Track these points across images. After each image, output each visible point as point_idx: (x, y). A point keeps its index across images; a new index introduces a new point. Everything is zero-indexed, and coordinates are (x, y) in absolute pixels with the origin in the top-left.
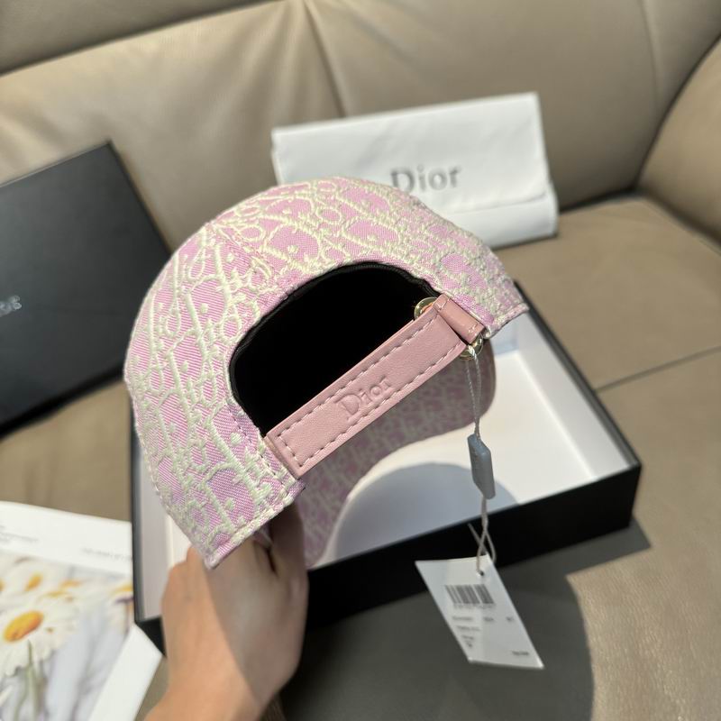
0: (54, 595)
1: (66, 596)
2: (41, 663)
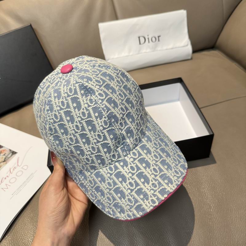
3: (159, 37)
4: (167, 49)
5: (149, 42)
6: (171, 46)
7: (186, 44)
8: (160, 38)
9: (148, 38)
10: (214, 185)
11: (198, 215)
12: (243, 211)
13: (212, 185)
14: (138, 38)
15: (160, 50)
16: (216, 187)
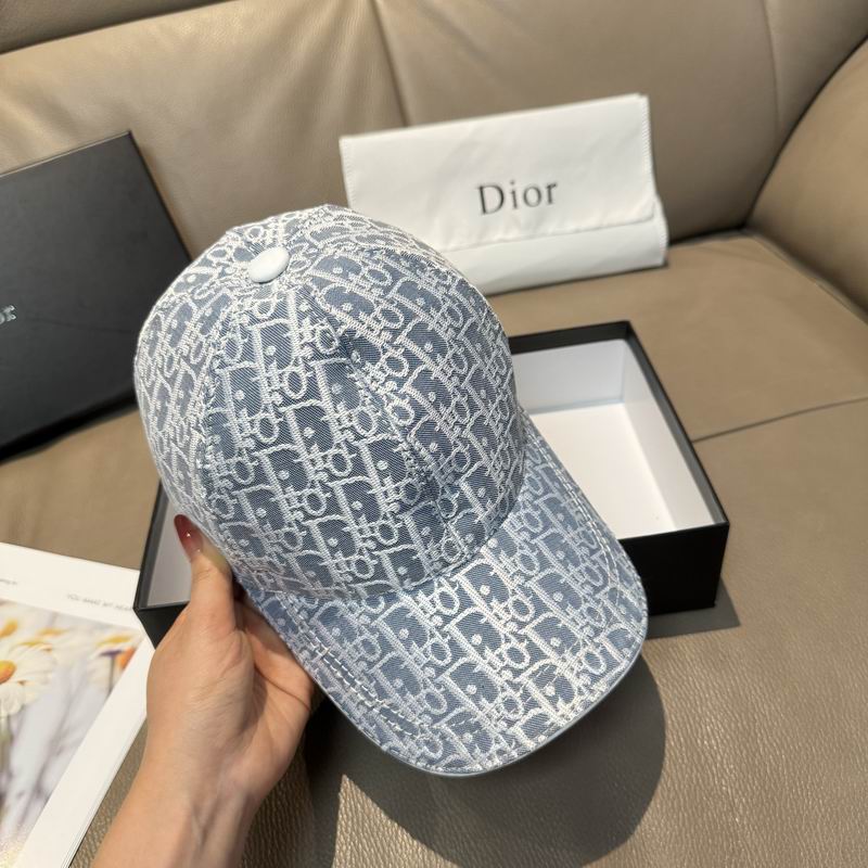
0: (31, 644)
1: (44, 647)
2: (9, 717)
3: (549, 188)
4: (577, 231)
5: (515, 205)
6: (592, 221)
7: (647, 212)
8: (553, 190)
9: (514, 193)
10: (745, 723)
11: (688, 835)
12: (852, 825)
13: (739, 725)
14: (477, 192)
15: (554, 234)
16: (752, 734)
